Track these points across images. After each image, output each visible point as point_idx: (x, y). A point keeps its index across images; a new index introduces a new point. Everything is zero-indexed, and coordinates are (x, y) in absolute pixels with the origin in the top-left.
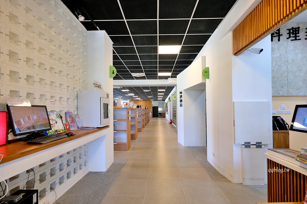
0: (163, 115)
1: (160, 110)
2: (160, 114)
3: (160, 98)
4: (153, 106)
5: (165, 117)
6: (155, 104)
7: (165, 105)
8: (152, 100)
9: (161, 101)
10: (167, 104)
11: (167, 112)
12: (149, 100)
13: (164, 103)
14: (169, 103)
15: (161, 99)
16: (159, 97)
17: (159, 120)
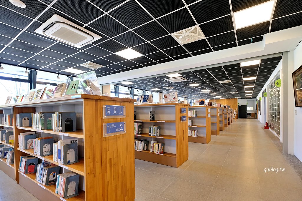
0: (253, 116)
1: (249, 109)
2: (248, 114)
3: (249, 93)
4: (240, 105)
5: (256, 118)
6: (241, 102)
7: (256, 103)
8: (237, 98)
9: (250, 98)
10: (259, 101)
11: (259, 112)
12: (233, 97)
13: (255, 102)
14: (263, 99)
15: (251, 96)
16: (247, 93)
17: (248, 122)
